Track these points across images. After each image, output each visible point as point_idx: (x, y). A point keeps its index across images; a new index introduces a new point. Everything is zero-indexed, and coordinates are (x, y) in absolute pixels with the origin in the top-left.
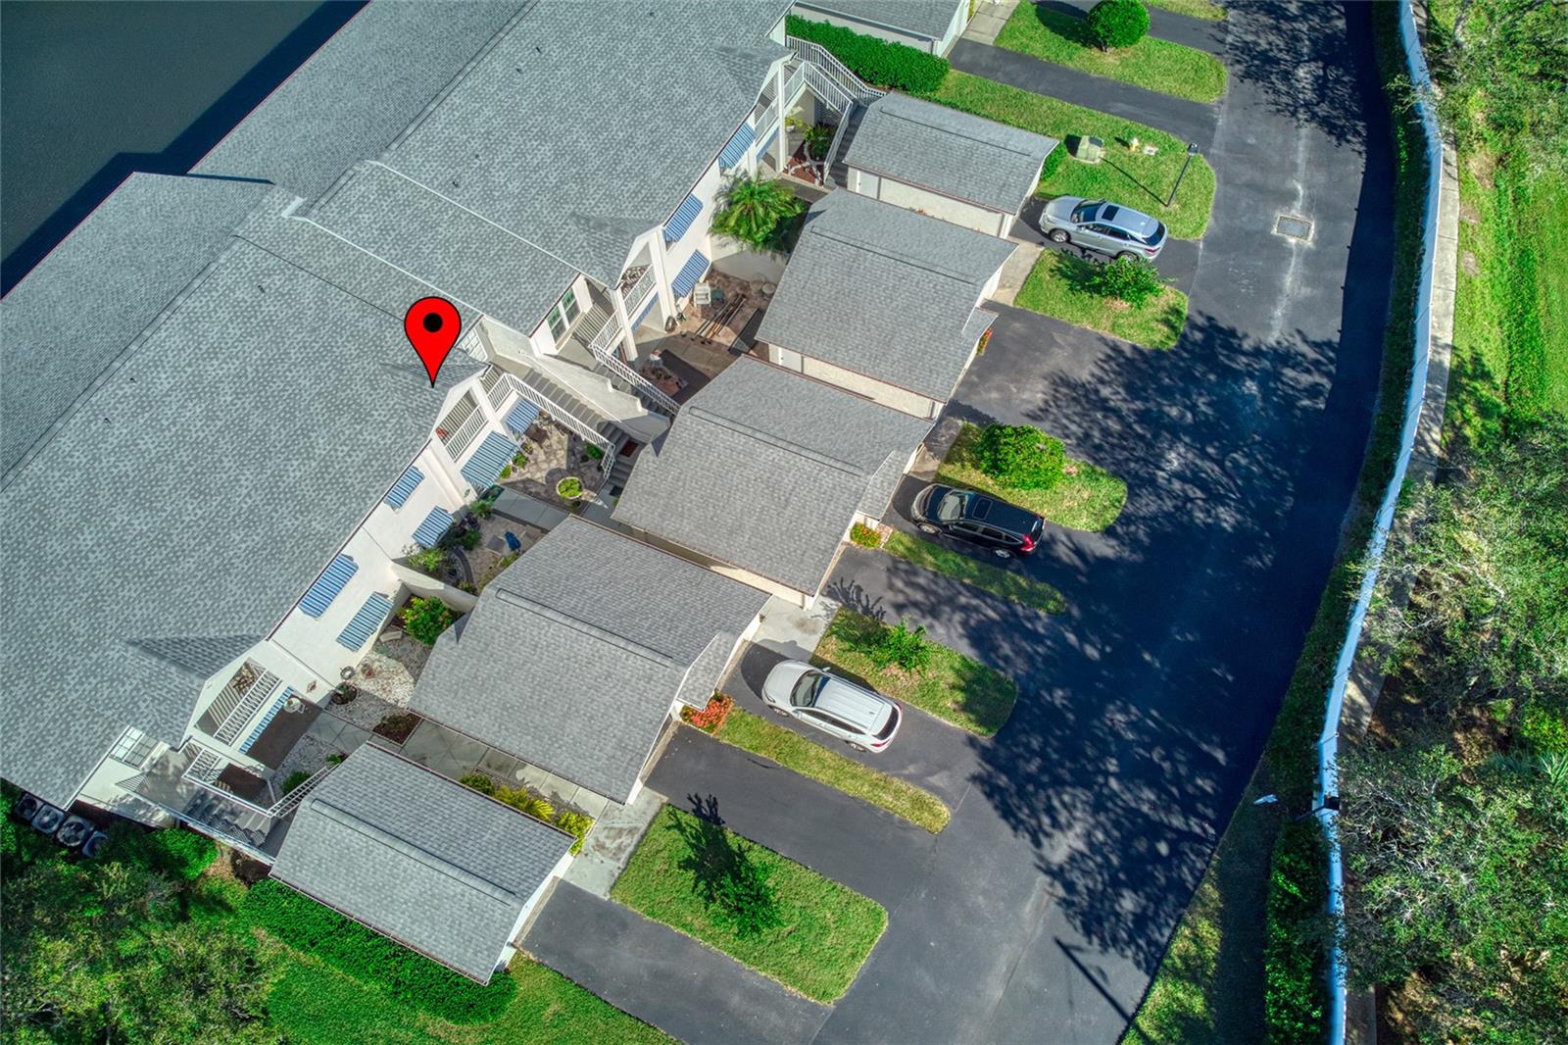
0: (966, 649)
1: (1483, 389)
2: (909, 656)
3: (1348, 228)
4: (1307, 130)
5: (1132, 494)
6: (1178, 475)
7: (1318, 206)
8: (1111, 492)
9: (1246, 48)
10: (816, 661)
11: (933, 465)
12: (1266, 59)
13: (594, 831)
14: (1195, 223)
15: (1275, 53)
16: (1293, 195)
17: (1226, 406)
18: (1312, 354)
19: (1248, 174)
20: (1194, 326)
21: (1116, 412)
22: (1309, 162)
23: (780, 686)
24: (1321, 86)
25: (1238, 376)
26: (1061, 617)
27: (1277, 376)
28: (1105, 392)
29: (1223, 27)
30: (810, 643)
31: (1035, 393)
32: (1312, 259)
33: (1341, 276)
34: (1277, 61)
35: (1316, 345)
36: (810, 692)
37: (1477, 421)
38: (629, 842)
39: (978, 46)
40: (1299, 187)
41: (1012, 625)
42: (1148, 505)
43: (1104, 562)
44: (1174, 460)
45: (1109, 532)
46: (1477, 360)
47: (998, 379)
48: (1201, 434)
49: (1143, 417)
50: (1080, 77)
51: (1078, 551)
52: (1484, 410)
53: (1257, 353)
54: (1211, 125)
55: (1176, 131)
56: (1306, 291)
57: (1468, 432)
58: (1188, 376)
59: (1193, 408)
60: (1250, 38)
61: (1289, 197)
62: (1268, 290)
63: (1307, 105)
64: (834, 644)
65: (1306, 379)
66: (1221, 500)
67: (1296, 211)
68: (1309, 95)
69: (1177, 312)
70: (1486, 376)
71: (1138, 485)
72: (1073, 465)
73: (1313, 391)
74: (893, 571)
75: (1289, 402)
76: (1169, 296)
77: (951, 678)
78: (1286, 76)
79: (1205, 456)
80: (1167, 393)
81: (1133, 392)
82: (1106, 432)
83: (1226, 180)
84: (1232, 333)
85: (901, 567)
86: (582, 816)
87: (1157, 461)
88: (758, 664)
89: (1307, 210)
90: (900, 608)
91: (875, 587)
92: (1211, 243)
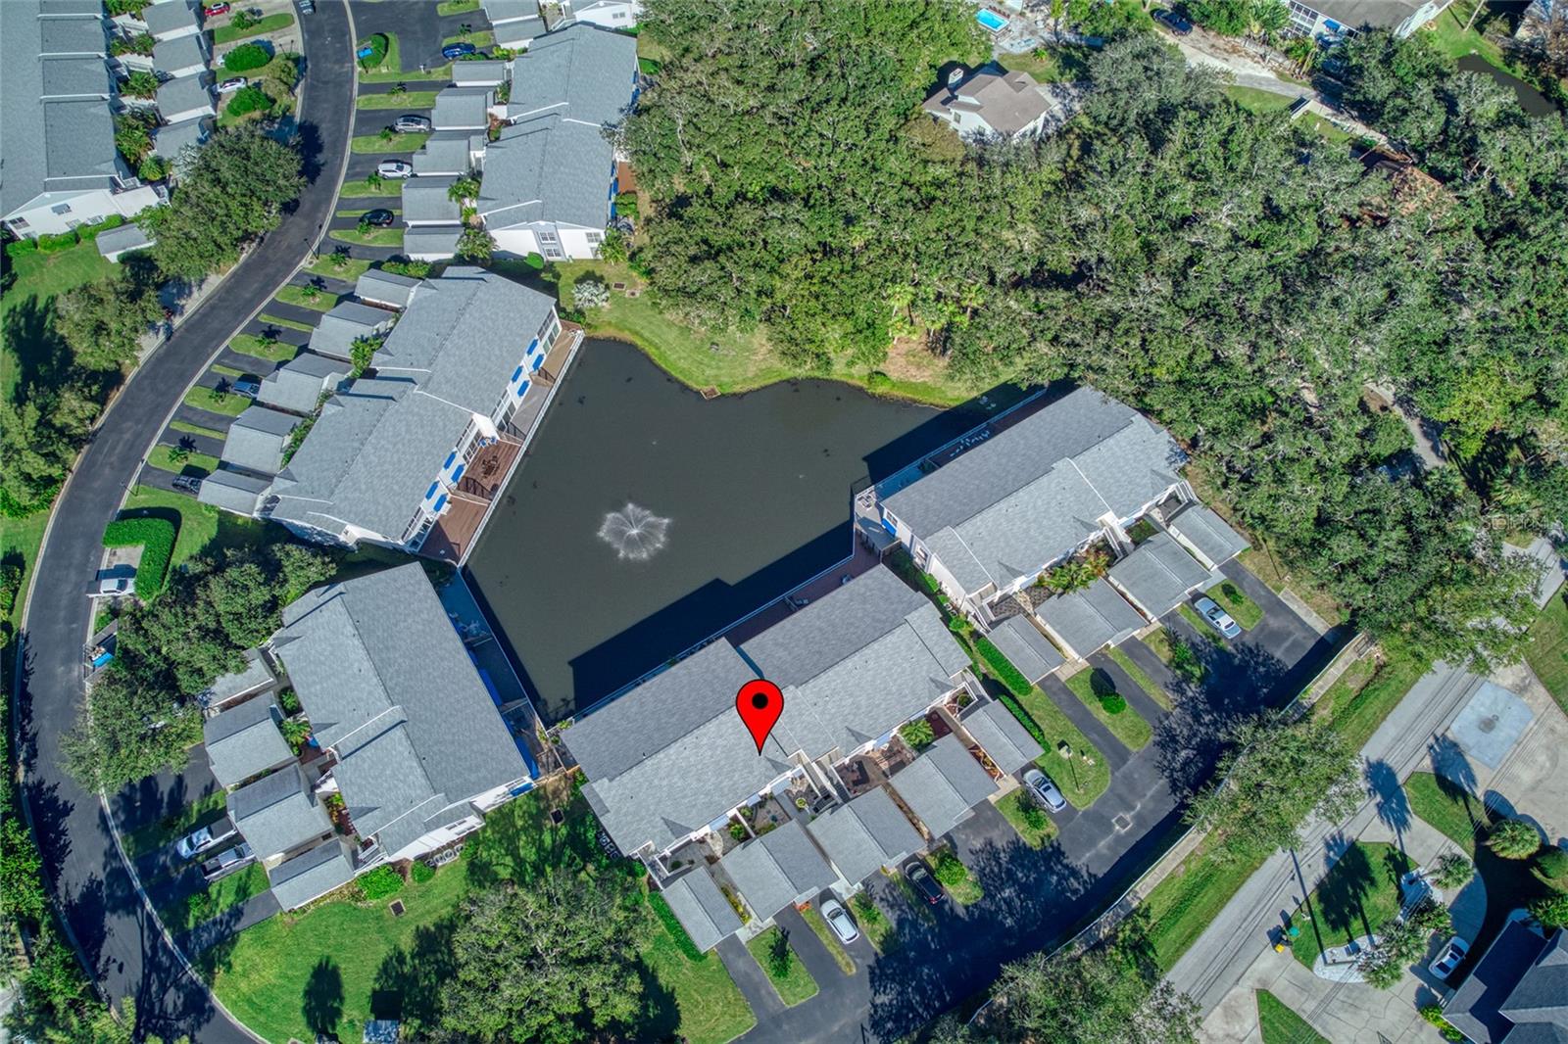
0: (894, 925)
1: (1141, 922)
2: (873, 919)
3: (1143, 832)
4: (1164, 782)
5: (984, 898)
6: (1004, 900)
7: (1140, 819)
8: (978, 893)
9: (1169, 731)
10: (844, 905)
11: (925, 853)
12: (1173, 739)
13: (750, 923)
14: (1083, 803)
15: (1179, 738)
16: (1133, 808)
17: (1039, 881)
18: (1086, 877)
19: (1122, 790)
20: (1052, 846)
21: (1000, 865)
22: (1152, 797)
23: (829, 907)
24: (1187, 762)
25: (1053, 872)
26: (931, 929)
27: (1067, 880)
28: (1002, 855)
29: (1167, 716)
30: (846, 897)
31: (978, 844)
32: (1119, 839)
33: (1123, 851)
34: (1177, 742)
35: (1089, 874)
36: (835, 915)
37: (1128, 933)
38: (759, 931)
39: (1057, 679)
40: (1139, 806)
41: (914, 924)
42: (987, 904)
43: (957, 916)
44: (1007, 893)
45: (967, 907)
46: (1147, 909)
47: (968, 831)
48: (1023, 888)
49: (1009, 871)
50: (1088, 714)
51: (952, 909)
52: (1134, 930)
53: (1066, 867)
54: (1124, 760)
55: (1109, 758)
56: (1105, 851)
57: (1121, 935)
58: (1035, 864)
59: (1028, 877)
60: (1174, 726)
61: (1130, 807)
62: (1092, 842)
63: (1174, 769)
64: (853, 901)
65: (1076, 885)
66: (1012, 915)
67: (1128, 817)
68: (1177, 766)
69: (1049, 836)
70: (1147, 917)
71: (989, 895)
72: (971, 877)
73: (1075, 892)
74: (888, 886)
75: (1064, 891)
76: (1051, 828)
77: (883, 931)
78: (1175, 751)
79: (1018, 896)
80: (1022, 866)
81: (1012, 860)
82: (992, 871)
83: (1111, 790)
84: (1063, 854)
85: (891, 885)
86: (750, 916)
87: (1000, 889)
88: (827, 895)
89: (1134, 817)
90: (882, 899)
91: (879, 889)
92: (1085, 814)
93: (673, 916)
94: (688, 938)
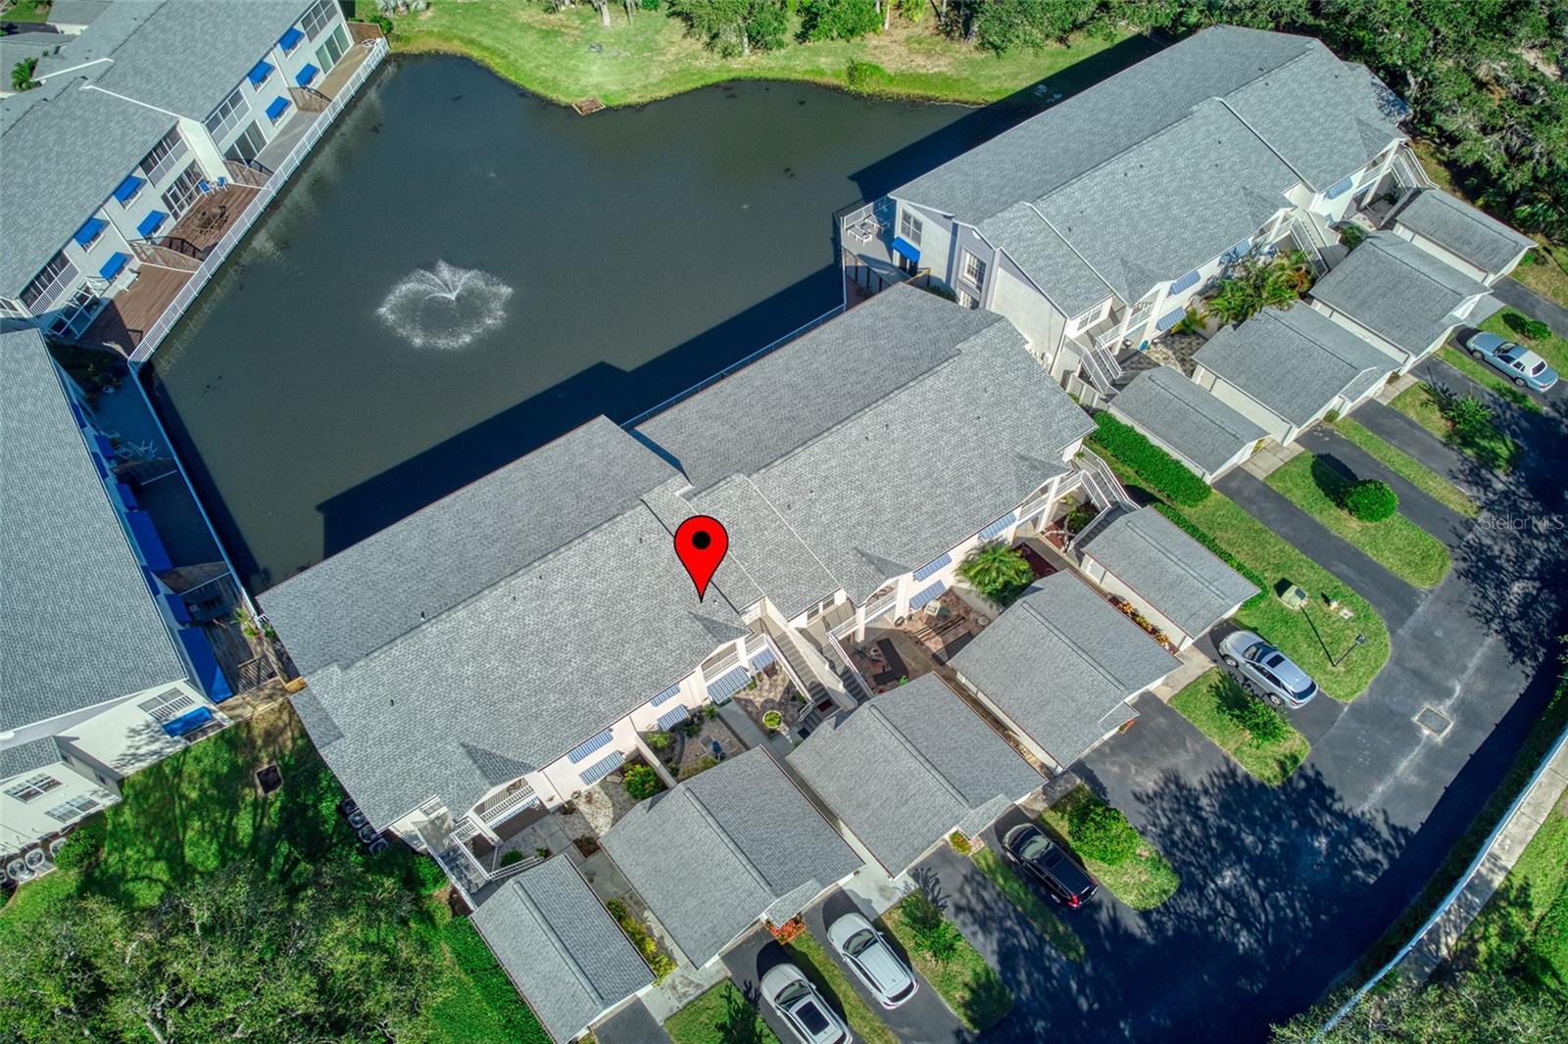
0: (992, 962)
1: (1516, 916)
2: (945, 950)
3: (1480, 737)
4: (1492, 641)
5: (1180, 891)
6: (1224, 893)
7: (1466, 712)
8: (1166, 881)
9: (1479, 550)
10: (878, 924)
11: (1040, 806)
12: (1491, 564)
13: (674, 975)
14: (1349, 689)
15: (1502, 562)
16: (1449, 693)
17: (1294, 850)
18: (1386, 834)
19: (1419, 660)
20: (1303, 776)
21: (1204, 821)
22: (1478, 669)
23: (844, 929)
24: (1527, 604)
25: (1316, 830)
26: (1075, 967)
27: (1348, 843)
28: (1204, 801)
29: (1469, 525)
30: (881, 907)
31: (1149, 781)
32: (1434, 754)
33: (1450, 776)
34: (1499, 569)
35: (1393, 828)
36: (859, 945)
37: (1494, 941)
38: (693, 992)
39: (1250, 477)
40: (1458, 688)
41: (1036, 958)
42: (1189, 904)
43: (1130, 937)
44: (1227, 878)
45: (1145, 914)
46: (1524, 889)
47: (1124, 757)
48: (1260, 866)
49: (1223, 834)
50: (1320, 530)
51: (1115, 921)
52: (1506, 934)
53: (1342, 817)
54: (1411, 608)
55: (1378, 605)
56: (1413, 779)
57: (1482, 947)
58: (1276, 816)
59: (1266, 843)
60: (1488, 541)
61: (1443, 693)
62: (1381, 765)
63: (1505, 618)
64: (898, 915)
65: (1370, 853)
66: (1247, 925)
67: (1443, 709)
68: (1512, 610)
69: (1294, 759)
70: (1525, 906)
71: (1189, 884)
72: (1145, 848)
73: (1371, 866)
74: (967, 879)
75: (1348, 867)
76: (1294, 742)
77: (968, 977)
78: (1501, 585)
79: (1254, 885)
80: (1251, 823)
81: (1225, 809)
82: (1187, 834)
83: (1398, 661)
84: (1331, 792)
85: (977, 878)
86: (672, 960)
87: (1215, 872)
88: (839, 905)
89: (1454, 710)
90: (959, 909)
91: (950, 884)
92: (1355, 710)
93: (496, 968)
94: (530, 1016)
